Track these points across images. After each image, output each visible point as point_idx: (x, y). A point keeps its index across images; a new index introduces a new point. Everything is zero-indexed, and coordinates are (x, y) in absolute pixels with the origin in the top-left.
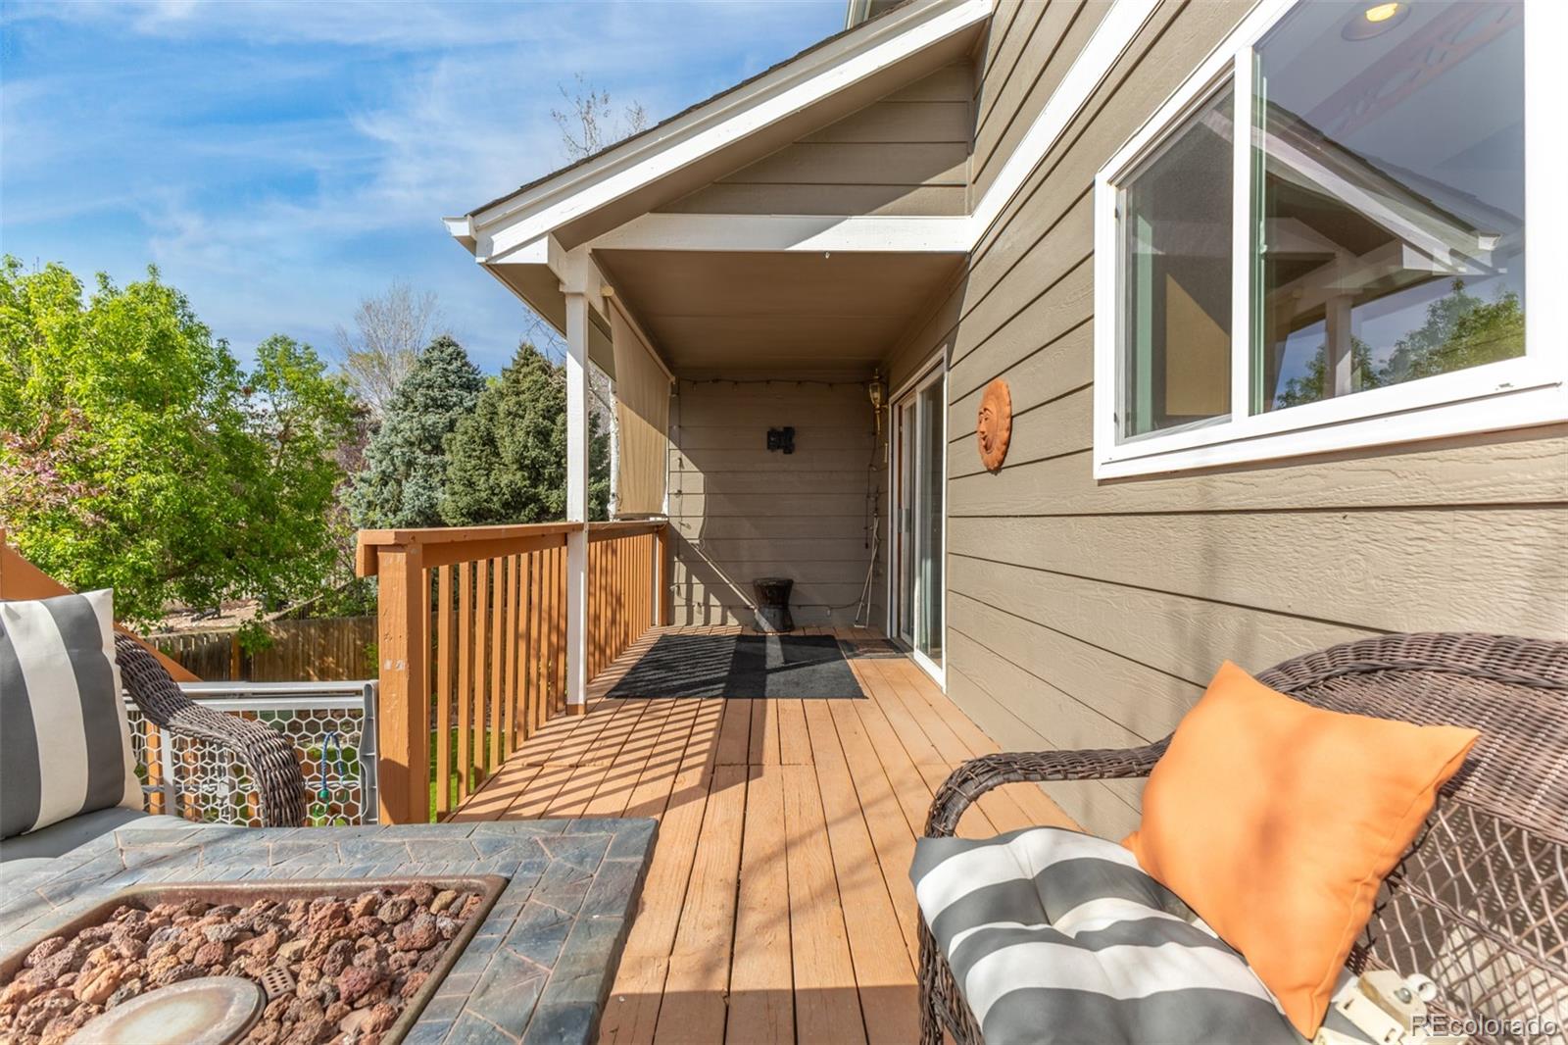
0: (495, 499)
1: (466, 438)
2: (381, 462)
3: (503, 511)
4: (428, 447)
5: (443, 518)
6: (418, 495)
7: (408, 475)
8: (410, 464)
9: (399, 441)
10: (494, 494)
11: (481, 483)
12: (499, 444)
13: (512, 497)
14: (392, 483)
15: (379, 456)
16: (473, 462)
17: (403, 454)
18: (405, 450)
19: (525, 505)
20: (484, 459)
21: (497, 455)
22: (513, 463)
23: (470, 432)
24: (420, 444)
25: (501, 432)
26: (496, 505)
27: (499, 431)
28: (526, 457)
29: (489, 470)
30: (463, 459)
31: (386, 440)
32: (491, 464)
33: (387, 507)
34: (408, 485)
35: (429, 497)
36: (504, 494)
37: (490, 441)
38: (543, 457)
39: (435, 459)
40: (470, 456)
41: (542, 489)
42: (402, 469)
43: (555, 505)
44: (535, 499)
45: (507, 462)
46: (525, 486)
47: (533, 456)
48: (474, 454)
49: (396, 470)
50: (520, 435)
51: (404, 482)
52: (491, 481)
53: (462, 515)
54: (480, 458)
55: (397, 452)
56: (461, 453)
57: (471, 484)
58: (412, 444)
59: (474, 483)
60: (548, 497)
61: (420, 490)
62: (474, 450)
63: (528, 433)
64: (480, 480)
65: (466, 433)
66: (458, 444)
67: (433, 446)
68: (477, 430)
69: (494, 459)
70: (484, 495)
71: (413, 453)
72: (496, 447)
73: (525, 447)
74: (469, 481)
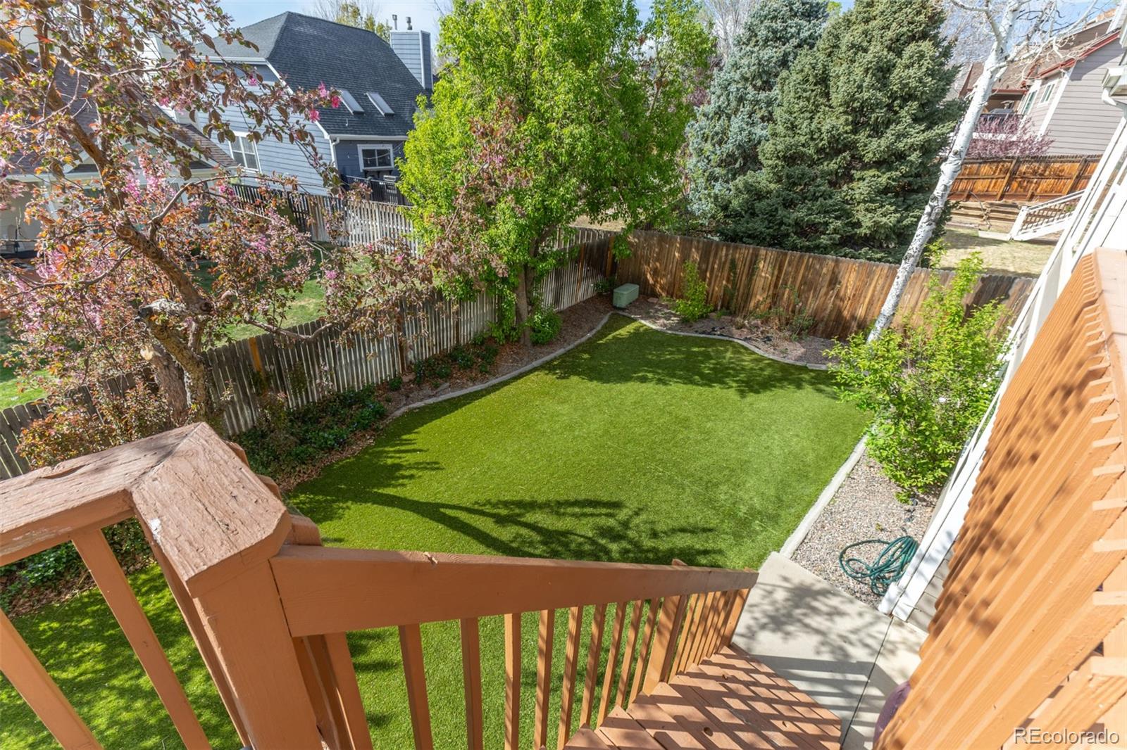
0: (812, 144)
1: (800, 77)
2: (719, 97)
3: (815, 157)
4: (759, 83)
5: (760, 157)
6: (741, 130)
7: (736, 111)
8: (741, 100)
9: (737, 77)
10: (812, 139)
11: (804, 127)
12: (832, 83)
13: (829, 143)
14: (724, 117)
15: (719, 92)
16: (801, 104)
17: (738, 89)
18: (740, 86)
19: (838, 152)
20: (812, 101)
21: (827, 95)
22: (841, 105)
23: (806, 70)
24: (753, 80)
25: (837, 69)
26: (811, 151)
27: (836, 69)
28: (857, 99)
29: (814, 112)
30: (792, 100)
31: (728, 76)
32: (817, 106)
33: (716, 139)
34: (736, 120)
35: (749, 132)
36: (822, 140)
37: (823, 80)
38: (876, 99)
39: (762, 95)
40: (799, 98)
41: (862, 137)
42: (734, 104)
43: (870, 155)
44: (851, 146)
45: (834, 104)
46: (846, 132)
47: (866, 97)
48: (804, 95)
49: (729, 105)
50: (858, 71)
51: (733, 117)
52: (813, 125)
53: (778, 157)
54: (808, 99)
55: (733, 88)
56: (792, 94)
57: (793, 127)
58: (746, 80)
59: (796, 126)
60: (866, 145)
61: (744, 126)
62: (805, 91)
63: (867, 70)
64: (802, 123)
65: (802, 71)
66: (792, 84)
67: (764, 82)
68: (814, 68)
69: (822, 100)
70: (802, 139)
71: (746, 89)
72: (827, 87)
73: (860, 87)
74: (792, 124)
